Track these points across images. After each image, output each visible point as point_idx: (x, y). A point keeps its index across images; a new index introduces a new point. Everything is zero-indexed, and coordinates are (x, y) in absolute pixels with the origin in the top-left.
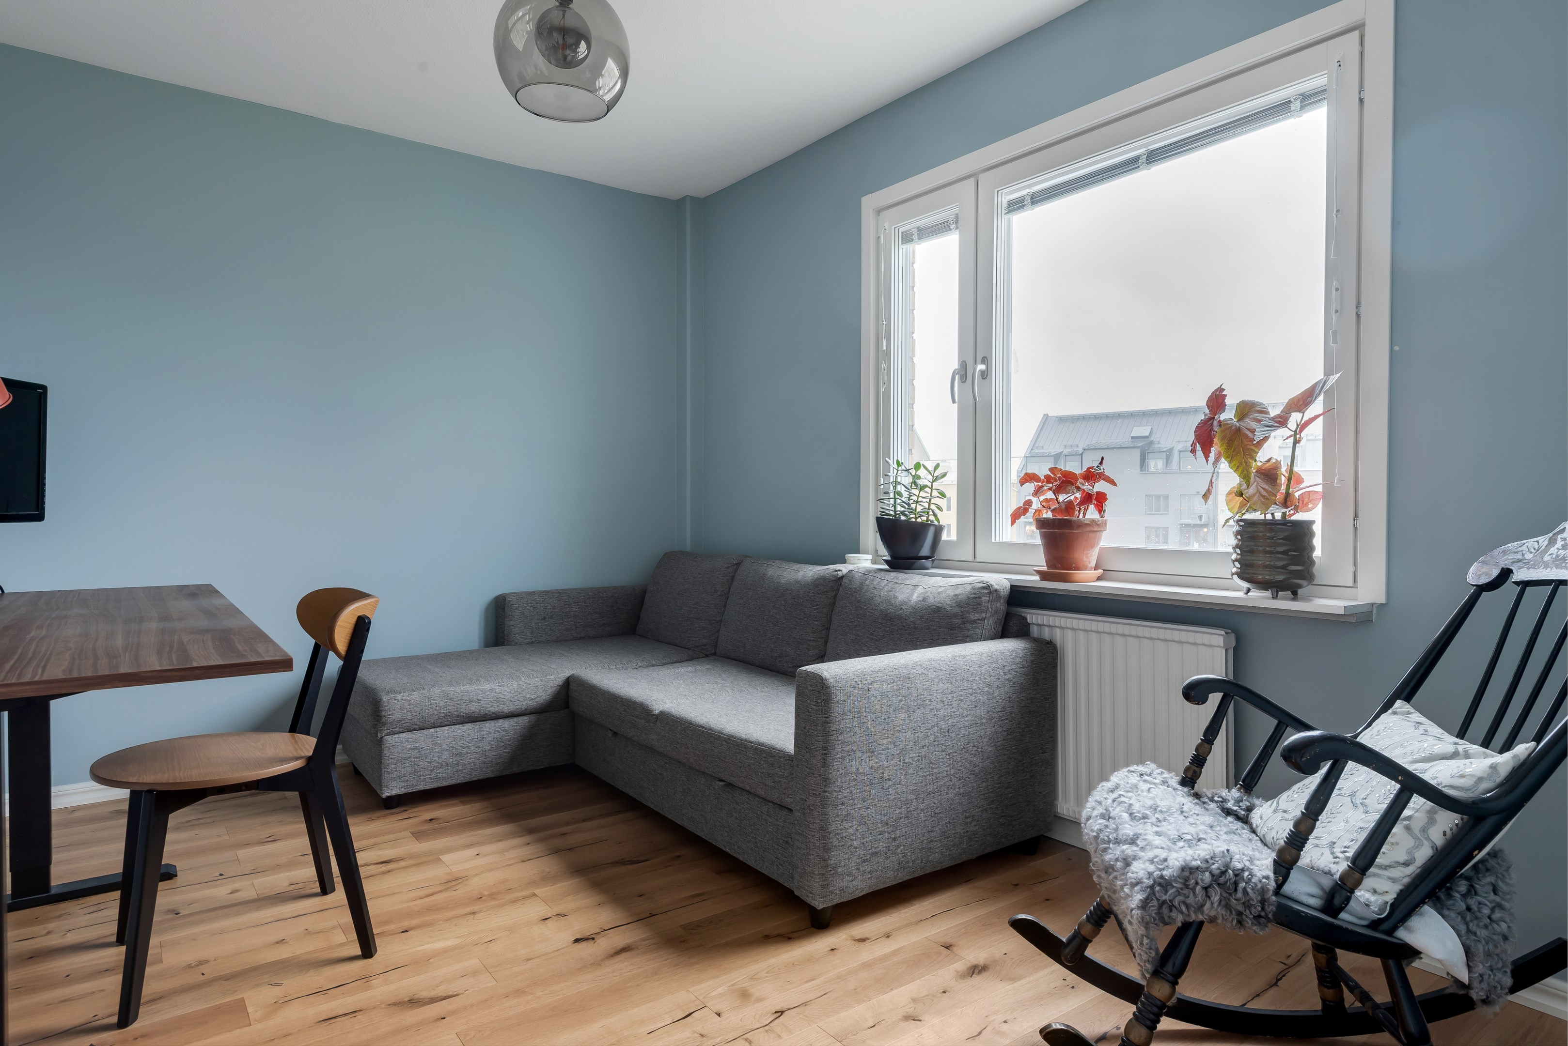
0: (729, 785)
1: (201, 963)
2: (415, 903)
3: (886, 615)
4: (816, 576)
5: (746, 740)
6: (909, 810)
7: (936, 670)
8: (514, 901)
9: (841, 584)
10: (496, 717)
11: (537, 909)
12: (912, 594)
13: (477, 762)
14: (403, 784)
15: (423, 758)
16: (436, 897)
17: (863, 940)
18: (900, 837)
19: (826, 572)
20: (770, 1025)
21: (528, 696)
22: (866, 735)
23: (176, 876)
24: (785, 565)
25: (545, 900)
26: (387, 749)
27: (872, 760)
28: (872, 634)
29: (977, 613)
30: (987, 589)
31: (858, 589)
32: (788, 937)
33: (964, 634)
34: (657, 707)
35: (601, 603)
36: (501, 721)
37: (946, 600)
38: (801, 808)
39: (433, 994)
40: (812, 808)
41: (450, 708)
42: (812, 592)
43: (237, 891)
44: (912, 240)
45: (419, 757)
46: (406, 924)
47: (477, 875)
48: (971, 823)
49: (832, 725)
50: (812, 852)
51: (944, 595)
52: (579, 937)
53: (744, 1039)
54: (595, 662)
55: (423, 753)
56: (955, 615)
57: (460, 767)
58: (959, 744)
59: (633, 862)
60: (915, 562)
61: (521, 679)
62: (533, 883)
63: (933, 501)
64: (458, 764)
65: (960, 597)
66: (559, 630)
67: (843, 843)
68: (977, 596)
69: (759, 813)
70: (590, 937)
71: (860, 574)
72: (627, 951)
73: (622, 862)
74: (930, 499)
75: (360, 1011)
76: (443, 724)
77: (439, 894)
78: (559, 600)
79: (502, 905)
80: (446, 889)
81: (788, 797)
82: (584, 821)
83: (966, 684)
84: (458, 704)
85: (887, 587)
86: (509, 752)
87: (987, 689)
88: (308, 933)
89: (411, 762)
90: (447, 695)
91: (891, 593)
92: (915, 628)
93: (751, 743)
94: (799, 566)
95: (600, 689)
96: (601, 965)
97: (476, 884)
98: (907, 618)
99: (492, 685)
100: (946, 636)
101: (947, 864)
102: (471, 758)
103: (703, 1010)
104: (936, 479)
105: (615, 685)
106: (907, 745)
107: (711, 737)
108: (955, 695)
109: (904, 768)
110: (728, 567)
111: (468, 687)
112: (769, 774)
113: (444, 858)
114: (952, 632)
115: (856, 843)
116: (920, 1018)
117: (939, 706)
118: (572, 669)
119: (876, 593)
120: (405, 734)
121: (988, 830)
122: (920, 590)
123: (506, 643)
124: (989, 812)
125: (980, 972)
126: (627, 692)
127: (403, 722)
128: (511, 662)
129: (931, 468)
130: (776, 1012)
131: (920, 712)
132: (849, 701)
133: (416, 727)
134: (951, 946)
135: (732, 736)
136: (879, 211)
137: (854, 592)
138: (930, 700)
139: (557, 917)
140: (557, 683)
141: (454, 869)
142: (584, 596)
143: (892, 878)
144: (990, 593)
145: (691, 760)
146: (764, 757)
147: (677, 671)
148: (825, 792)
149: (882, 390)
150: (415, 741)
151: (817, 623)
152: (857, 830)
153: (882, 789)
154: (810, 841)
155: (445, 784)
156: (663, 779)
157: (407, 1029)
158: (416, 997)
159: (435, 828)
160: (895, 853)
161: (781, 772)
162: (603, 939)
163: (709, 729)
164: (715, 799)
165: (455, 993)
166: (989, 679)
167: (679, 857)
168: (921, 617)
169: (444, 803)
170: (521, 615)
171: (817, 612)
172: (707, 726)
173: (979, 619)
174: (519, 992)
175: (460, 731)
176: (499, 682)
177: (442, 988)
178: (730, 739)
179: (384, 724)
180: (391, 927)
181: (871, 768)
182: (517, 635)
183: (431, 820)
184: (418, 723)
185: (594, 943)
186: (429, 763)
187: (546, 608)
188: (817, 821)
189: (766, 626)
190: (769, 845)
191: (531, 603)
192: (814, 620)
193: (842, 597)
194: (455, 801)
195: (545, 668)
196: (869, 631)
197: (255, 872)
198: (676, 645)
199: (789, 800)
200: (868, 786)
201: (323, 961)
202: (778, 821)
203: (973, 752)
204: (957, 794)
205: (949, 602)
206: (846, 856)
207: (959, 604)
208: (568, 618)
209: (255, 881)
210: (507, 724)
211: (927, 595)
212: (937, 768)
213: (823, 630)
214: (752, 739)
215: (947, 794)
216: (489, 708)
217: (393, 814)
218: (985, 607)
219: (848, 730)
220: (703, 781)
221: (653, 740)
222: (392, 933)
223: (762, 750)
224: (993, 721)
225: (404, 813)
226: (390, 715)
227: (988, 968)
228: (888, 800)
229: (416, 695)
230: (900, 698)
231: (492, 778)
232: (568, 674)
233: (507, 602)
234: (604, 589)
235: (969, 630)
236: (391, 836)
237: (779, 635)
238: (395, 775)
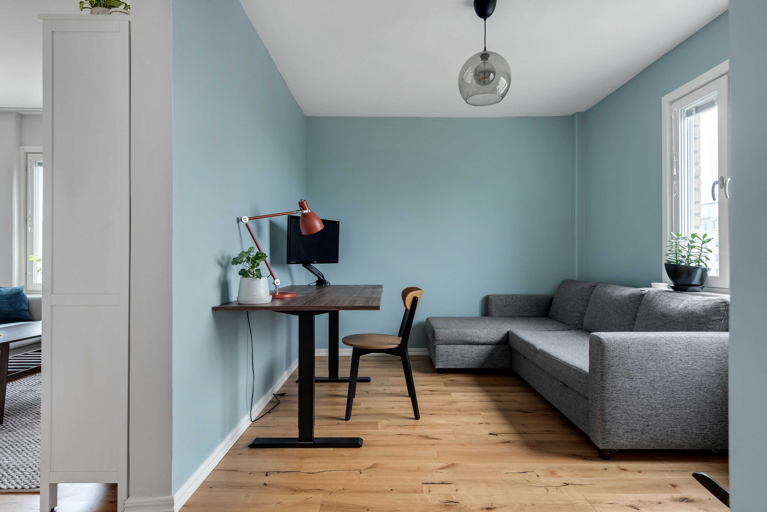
0: (565, 385)
1: (370, 408)
2: (437, 406)
3: (663, 315)
4: (631, 293)
5: (571, 365)
6: (657, 412)
7: (676, 343)
8: (471, 414)
9: (643, 298)
10: (478, 344)
11: (479, 419)
12: (680, 304)
13: (471, 361)
14: (443, 365)
15: (450, 356)
16: (445, 406)
17: (625, 470)
18: (651, 425)
19: (636, 291)
20: (560, 487)
21: (491, 337)
22: (627, 369)
23: (370, 381)
24: (618, 287)
25: (483, 417)
26: (437, 350)
27: (631, 382)
28: (655, 324)
29: (717, 316)
30: (724, 303)
31: (651, 300)
32: (585, 458)
33: (707, 327)
34: (539, 347)
35: (531, 301)
36: (480, 346)
37: (698, 308)
38: (591, 399)
39: (433, 437)
40: (596, 399)
41: (460, 337)
42: (627, 301)
43: (385, 390)
44: (692, 114)
45: (448, 355)
46: (432, 412)
47: (462, 402)
48: (704, 429)
49: (606, 361)
50: (596, 421)
51: (698, 305)
52: (491, 433)
53: (545, 488)
54: (522, 326)
55: (450, 353)
56: (702, 317)
57: (464, 362)
58: (694, 385)
59: (524, 412)
60: (688, 288)
61: (488, 330)
62: (481, 410)
63: (702, 254)
64: (463, 360)
65: (706, 307)
66: (512, 312)
67: (614, 420)
68: (717, 307)
69: (577, 399)
70: (496, 434)
71: (654, 293)
72: (509, 443)
73: (520, 411)
74: (701, 254)
75: (409, 435)
76: (458, 343)
77: (446, 405)
78: (512, 299)
79: (466, 415)
80: (449, 405)
81: (587, 393)
82: (510, 392)
83: (699, 353)
84: (463, 336)
85: (667, 300)
86: (483, 359)
87: (715, 357)
88: (402, 407)
89: (446, 356)
90: (459, 332)
91: (668, 303)
92: (678, 322)
93: (573, 366)
94: (625, 288)
95: (519, 337)
96: (496, 445)
97: (461, 405)
98: (674, 316)
99: (476, 330)
100: (696, 327)
101: (686, 447)
102: (468, 359)
103: (532, 473)
104: (704, 242)
105: (525, 336)
106: (655, 379)
107: (557, 362)
108: (690, 358)
109: (653, 390)
110: (590, 288)
111: (467, 330)
112: (579, 381)
113: (452, 394)
114: (700, 325)
115: (622, 422)
116: (639, 509)
117: (679, 362)
118: (511, 328)
119: (660, 303)
120: (443, 345)
121: (718, 436)
122: (685, 302)
123: (489, 315)
124: (719, 426)
125: (687, 502)
126: (528, 339)
127: (443, 340)
128: (487, 323)
129: (701, 237)
130: (564, 483)
131: (664, 363)
132: (616, 351)
133: (447, 343)
134: (676, 486)
135: (565, 363)
136: (672, 102)
137: (648, 302)
138: (671, 358)
139: (485, 424)
140: (503, 333)
141: (454, 398)
142: (523, 298)
143: (645, 445)
144: (726, 305)
145: (550, 371)
146: (577, 373)
147: (557, 333)
148: (602, 393)
149: (674, 196)
150: (447, 349)
151: (630, 317)
152: (623, 416)
153: (639, 398)
154: (595, 415)
155: (459, 367)
156: (541, 379)
157: (422, 444)
158: (428, 436)
159: (453, 383)
160: (648, 433)
161: (584, 381)
162: (501, 436)
163: (556, 358)
164: (560, 391)
165: (441, 438)
166: (718, 352)
167: (546, 415)
168: (682, 316)
169: (458, 375)
170: (495, 304)
171: (630, 311)
172: (556, 357)
173: (718, 320)
174: (462, 445)
175: (464, 347)
176: (479, 330)
177: (437, 435)
178: (564, 364)
179: (436, 340)
180: (427, 412)
181: (631, 386)
182: (493, 313)
183: (452, 380)
184: (448, 342)
185: (497, 436)
186: (452, 358)
187: (506, 302)
188: (598, 406)
189: (604, 317)
190: (581, 415)
191: (500, 300)
192: (628, 315)
193: (642, 304)
194: (463, 375)
195: (499, 326)
196: (654, 322)
197: (392, 385)
198: (564, 323)
199: (587, 395)
200: (629, 395)
201: (404, 417)
202: (584, 404)
203: (705, 391)
204: (693, 411)
205: (699, 309)
206: (616, 427)
207: (705, 311)
208: (516, 307)
209: (391, 388)
210: (483, 347)
211: (687, 305)
212: (677, 394)
213: (633, 320)
214: (573, 365)
215: (685, 410)
216: (475, 339)
217: (440, 375)
218: (722, 313)
219: (616, 365)
220: (556, 382)
221: (536, 361)
222: (427, 414)
223: (576, 370)
224: (721, 376)
225: (444, 376)
226: (438, 337)
227: (694, 502)
228: (642, 405)
229: (447, 331)
230: (649, 354)
231: (477, 368)
232: (508, 330)
233: (489, 298)
234: (533, 296)
235: (711, 325)
236: (437, 383)
237: (610, 321)
238: (440, 361)
